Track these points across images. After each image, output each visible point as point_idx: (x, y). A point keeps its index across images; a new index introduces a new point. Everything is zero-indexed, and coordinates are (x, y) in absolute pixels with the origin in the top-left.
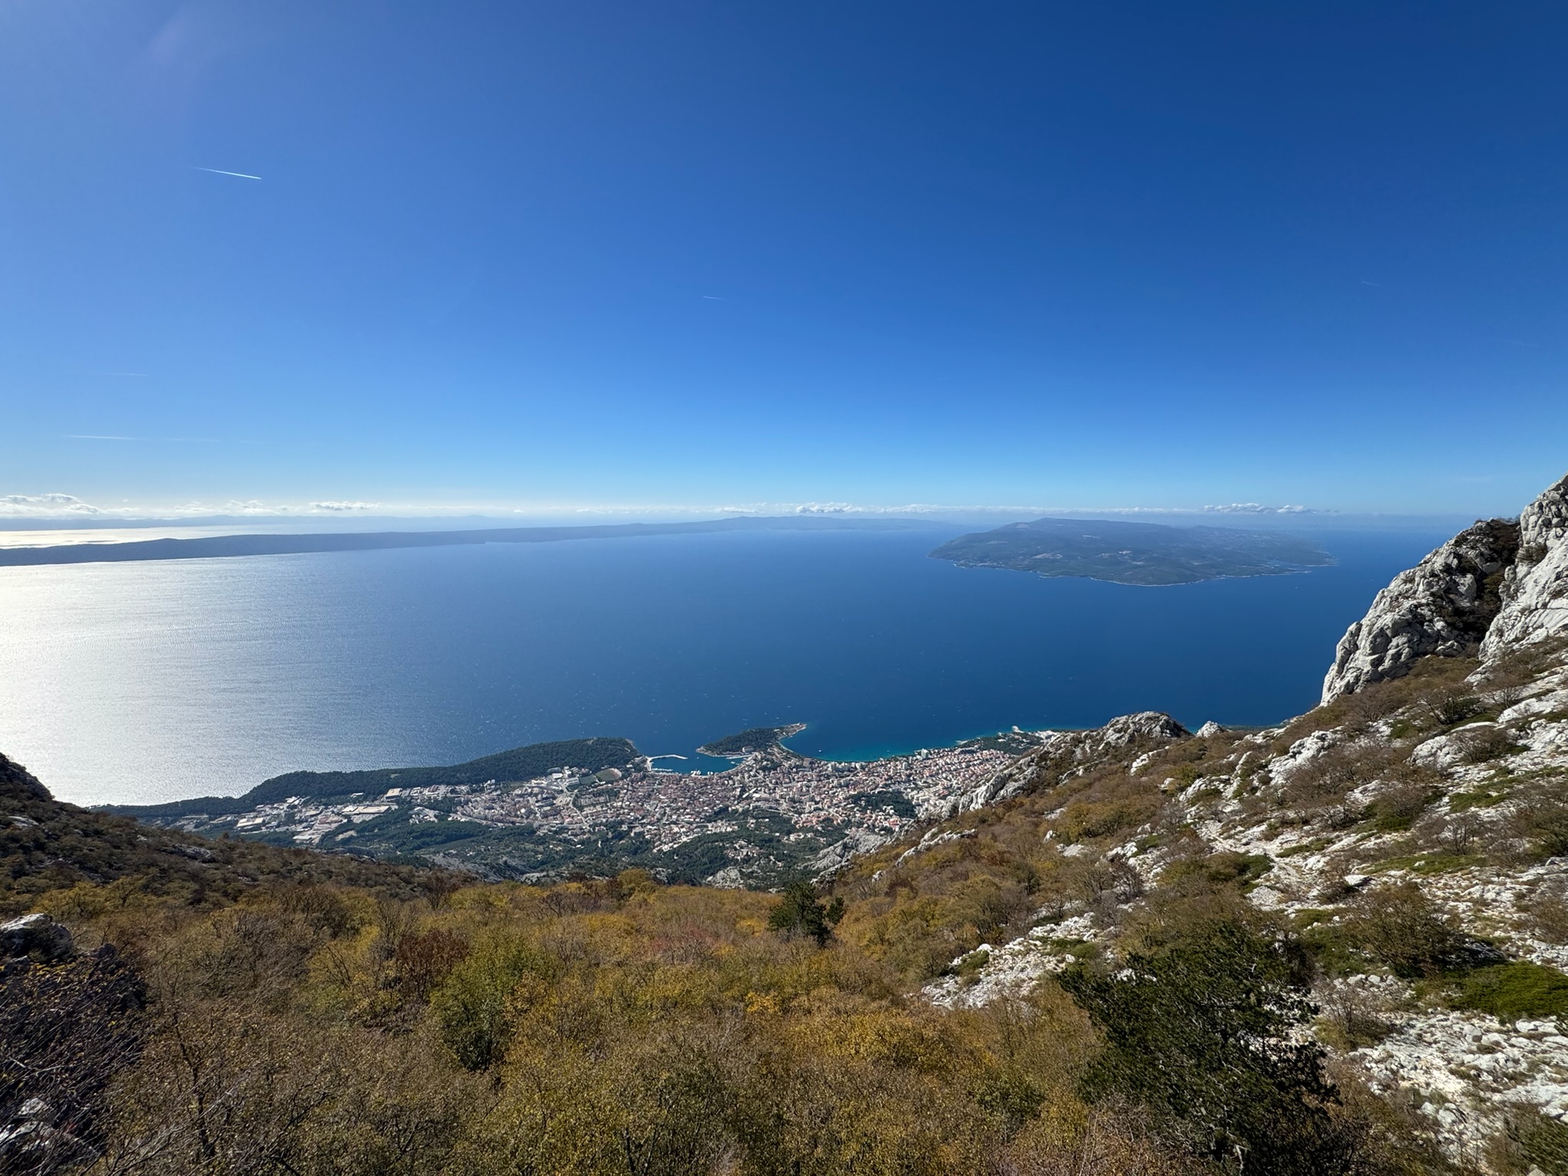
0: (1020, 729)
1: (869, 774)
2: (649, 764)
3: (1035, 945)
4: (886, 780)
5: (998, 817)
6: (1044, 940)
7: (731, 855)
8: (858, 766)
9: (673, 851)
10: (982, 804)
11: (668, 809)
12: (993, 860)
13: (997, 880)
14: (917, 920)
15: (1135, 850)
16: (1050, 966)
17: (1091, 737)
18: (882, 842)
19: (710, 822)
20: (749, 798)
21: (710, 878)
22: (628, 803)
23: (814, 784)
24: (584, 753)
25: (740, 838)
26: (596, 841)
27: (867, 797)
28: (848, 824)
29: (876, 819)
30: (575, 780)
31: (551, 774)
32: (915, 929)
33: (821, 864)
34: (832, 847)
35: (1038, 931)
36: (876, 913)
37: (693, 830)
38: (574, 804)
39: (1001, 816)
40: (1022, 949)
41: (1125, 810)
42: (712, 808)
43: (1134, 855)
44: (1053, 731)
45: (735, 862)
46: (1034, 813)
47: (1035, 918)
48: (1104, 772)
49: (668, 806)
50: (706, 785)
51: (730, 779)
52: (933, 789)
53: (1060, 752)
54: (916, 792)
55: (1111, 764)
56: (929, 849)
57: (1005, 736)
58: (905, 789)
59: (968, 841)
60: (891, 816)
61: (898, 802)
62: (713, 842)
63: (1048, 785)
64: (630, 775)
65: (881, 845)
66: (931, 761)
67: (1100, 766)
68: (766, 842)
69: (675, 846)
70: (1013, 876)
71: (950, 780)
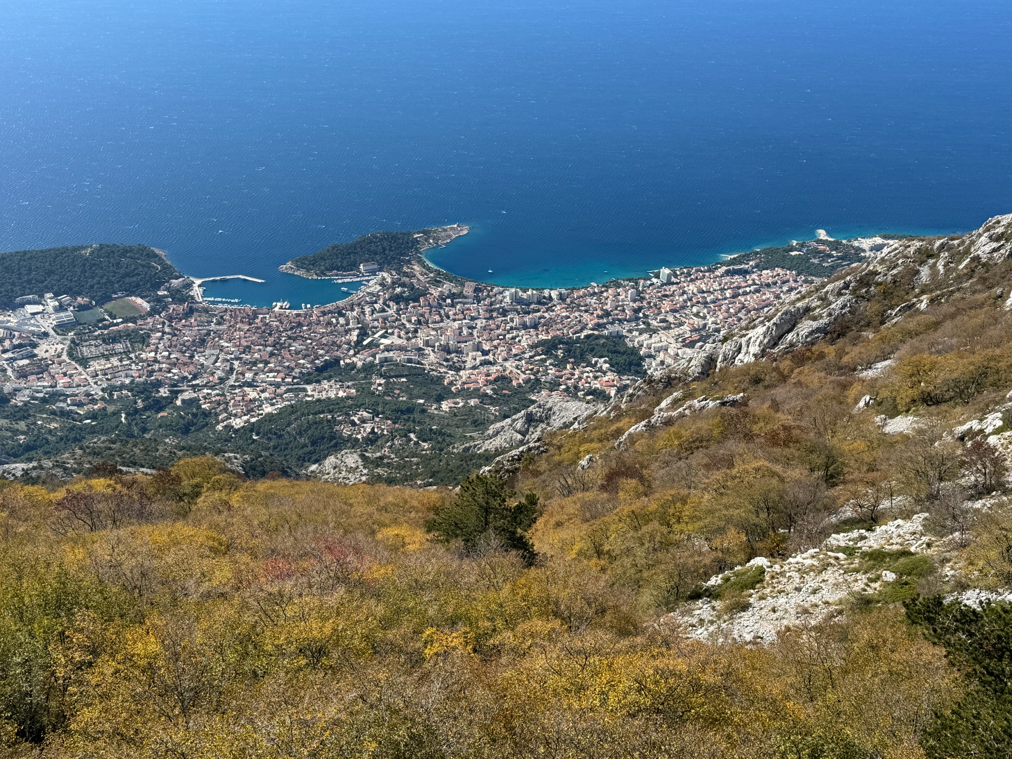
0: (829, 233)
1: (573, 306)
2: (197, 291)
3: (837, 558)
4: (599, 317)
5: (781, 373)
6: (850, 552)
7: (346, 431)
8: (554, 294)
9: (251, 428)
10: (755, 355)
11: (236, 363)
12: (773, 439)
13: (778, 468)
14: (655, 525)
15: (999, 423)
16: (858, 587)
17: (950, 248)
18: (589, 412)
19: (309, 382)
20: (374, 345)
21: (313, 467)
22: (166, 354)
23: (480, 323)
24: (78, 270)
25: (360, 407)
26: (116, 414)
27: (566, 343)
28: (535, 385)
29: (580, 378)
30: (67, 315)
31: (22, 305)
32: (652, 537)
33: (490, 445)
34: (509, 420)
35: (840, 539)
36: (588, 515)
37: (281, 396)
38: (70, 355)
39: (786, 372)
40: (816, 563)
41: (992, 364)
42: (312, 362)
43: (997, 431)
44: (885, 237)
45: (353, 443)
46: (840, 368)
47: (834, 519)
48: (961, 305)
49: (237, 359)
50: (300, 325)
51: (341, 314)
52: (676, 331)
53: (895, 272)
54: (645, 336)
55: (974, 292)
56: (669, 422)
57: (802, 246)
58: (630, 331)
59: (733, 411)
60: (605, 373)
61: (616, 352)
62: (316, 414)
63: (868, 325)
64: (165, 307)
65: (589, 417)
66: (674, 288)
67: (957, 295)
68: (402, 412)
69: (253, 420)
70: (803, 462)
71: (704, 318)
